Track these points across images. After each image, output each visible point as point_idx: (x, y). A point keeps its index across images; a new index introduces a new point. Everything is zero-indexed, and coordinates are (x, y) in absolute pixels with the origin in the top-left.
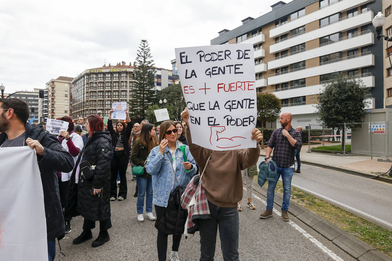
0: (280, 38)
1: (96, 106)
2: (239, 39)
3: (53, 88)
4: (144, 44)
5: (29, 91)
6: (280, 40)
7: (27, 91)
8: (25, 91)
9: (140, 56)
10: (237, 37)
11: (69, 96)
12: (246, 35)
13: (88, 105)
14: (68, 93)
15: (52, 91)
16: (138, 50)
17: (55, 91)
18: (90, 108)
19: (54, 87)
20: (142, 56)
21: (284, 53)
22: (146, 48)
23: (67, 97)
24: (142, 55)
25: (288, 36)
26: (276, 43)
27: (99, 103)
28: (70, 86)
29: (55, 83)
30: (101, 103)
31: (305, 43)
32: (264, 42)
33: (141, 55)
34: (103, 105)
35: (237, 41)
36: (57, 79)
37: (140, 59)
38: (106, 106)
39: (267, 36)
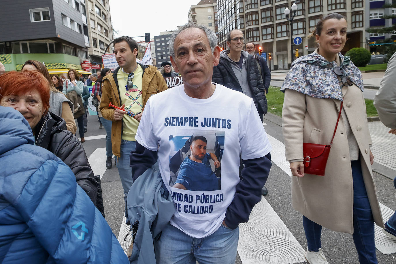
1: (257, 22)
3: (194, 17)
5: (173, 30)
7: (171, 31)
8: (169, 31)
11: (213, 24)
13: (244, 24)
14: (212, 21)
15: (193, 21)
17: (196, 21)
18: (247, 28)
19: (196, 15)
23: (212, 26)
27: (264, 15)
28: (214, 10)
29: (196, 10)
30: (268, 14)
34: (271, 17)
36: (198, 4)
38: (278, 19)
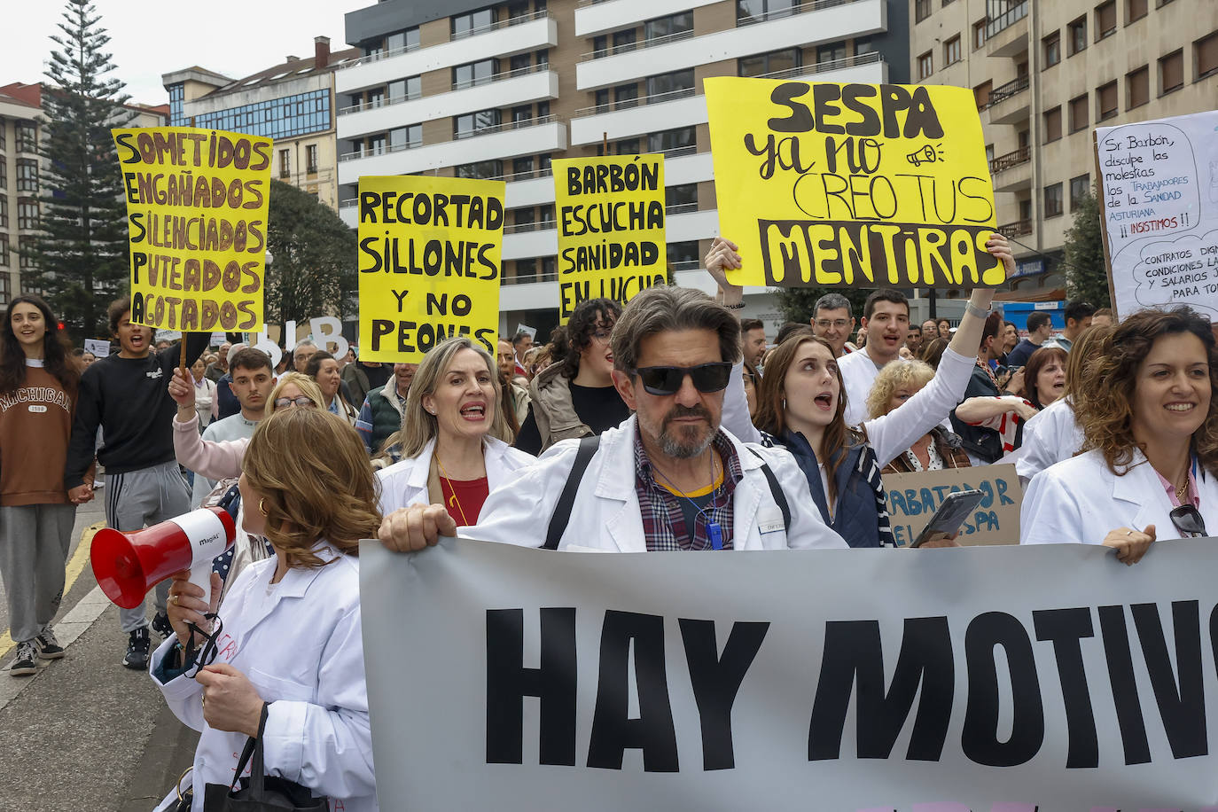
0: (610, 42)
2: (461, 22)
4: (82, 14)
6: (610, 48)
9: (64, 62)
10: (453, 18)
12: (488, 13)
16: (56, 35)
20: (74, 62)
21: (624, 94)
22: (91, 29)
24: (74, 57)
25: (638, 36)
26: (597, 56)
31: (692, 69)
32: (554, 49)
33: (67, 58)
35: (453, 30)
37: (65, 75)
39: (564, 27)
